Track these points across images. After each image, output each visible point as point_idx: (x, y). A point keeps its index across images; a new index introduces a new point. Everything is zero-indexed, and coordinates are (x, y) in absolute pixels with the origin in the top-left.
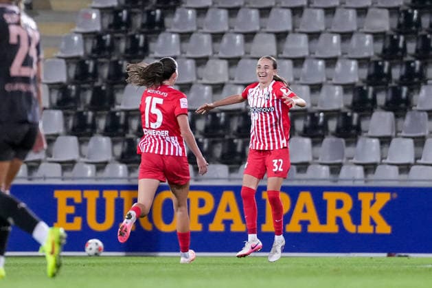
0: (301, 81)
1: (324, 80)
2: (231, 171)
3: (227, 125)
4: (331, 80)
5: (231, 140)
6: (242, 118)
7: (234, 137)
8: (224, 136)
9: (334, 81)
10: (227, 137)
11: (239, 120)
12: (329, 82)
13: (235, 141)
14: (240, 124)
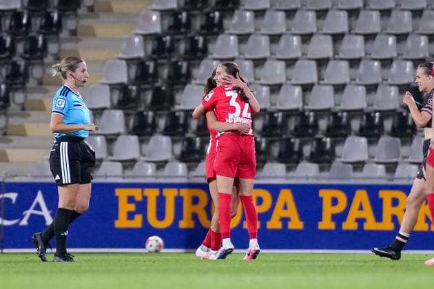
0: (357, 81)
1: (380, 80)
2: (288, 169)
3: (284, 125)
4: (387, 80)
5: (289, 139)
6: (299, 118)
7: (291, 136)
8: (281, 136)
9: (390, 81)
10: (284, 136)
11: (296, 119)
12: (385, 82)
13: (292, 140)
14: (298, 123)
